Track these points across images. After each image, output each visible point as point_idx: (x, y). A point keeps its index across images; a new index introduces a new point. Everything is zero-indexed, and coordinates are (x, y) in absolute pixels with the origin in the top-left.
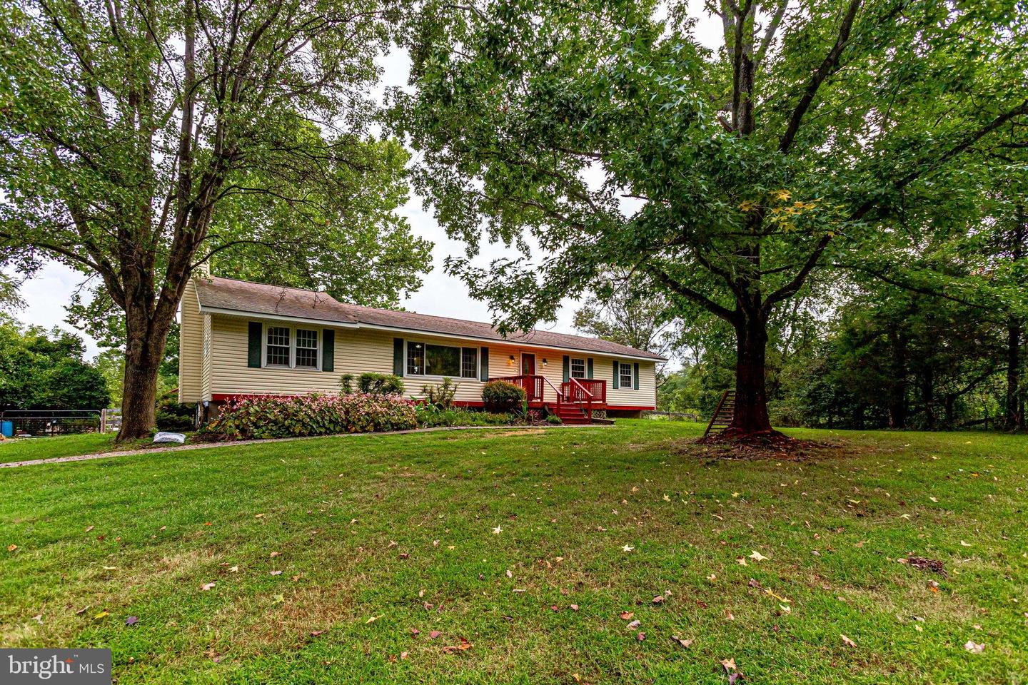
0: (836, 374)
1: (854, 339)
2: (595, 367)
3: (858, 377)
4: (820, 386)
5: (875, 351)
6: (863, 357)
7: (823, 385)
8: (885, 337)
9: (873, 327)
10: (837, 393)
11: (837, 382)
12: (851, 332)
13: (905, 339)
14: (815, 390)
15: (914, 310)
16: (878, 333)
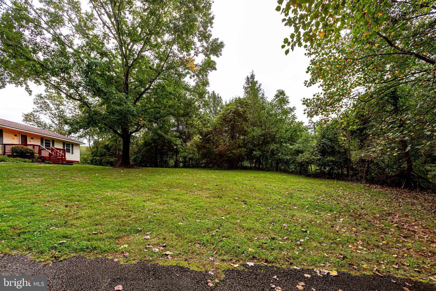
0: (141, 153)
1: (146, 144)
2: (55, 144)
3: (147, 155)
4: (137, 157)
5: (151, 148)
6: (148, 149)
7: (138, 156)
8: (153, 144)
9: (151, 141)
10: (142, 159)
11: (142, 156)
12: (145, 142)
13: (157, 146)
14: (135, 158)
15: (160, 139)
16: (151, 143)
